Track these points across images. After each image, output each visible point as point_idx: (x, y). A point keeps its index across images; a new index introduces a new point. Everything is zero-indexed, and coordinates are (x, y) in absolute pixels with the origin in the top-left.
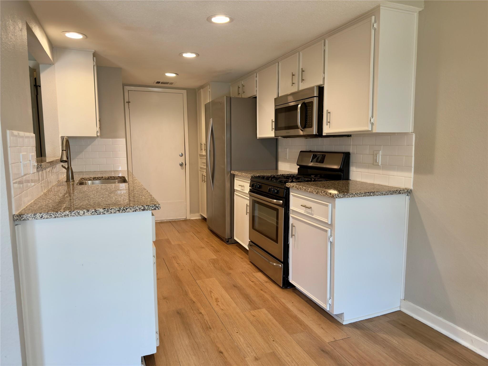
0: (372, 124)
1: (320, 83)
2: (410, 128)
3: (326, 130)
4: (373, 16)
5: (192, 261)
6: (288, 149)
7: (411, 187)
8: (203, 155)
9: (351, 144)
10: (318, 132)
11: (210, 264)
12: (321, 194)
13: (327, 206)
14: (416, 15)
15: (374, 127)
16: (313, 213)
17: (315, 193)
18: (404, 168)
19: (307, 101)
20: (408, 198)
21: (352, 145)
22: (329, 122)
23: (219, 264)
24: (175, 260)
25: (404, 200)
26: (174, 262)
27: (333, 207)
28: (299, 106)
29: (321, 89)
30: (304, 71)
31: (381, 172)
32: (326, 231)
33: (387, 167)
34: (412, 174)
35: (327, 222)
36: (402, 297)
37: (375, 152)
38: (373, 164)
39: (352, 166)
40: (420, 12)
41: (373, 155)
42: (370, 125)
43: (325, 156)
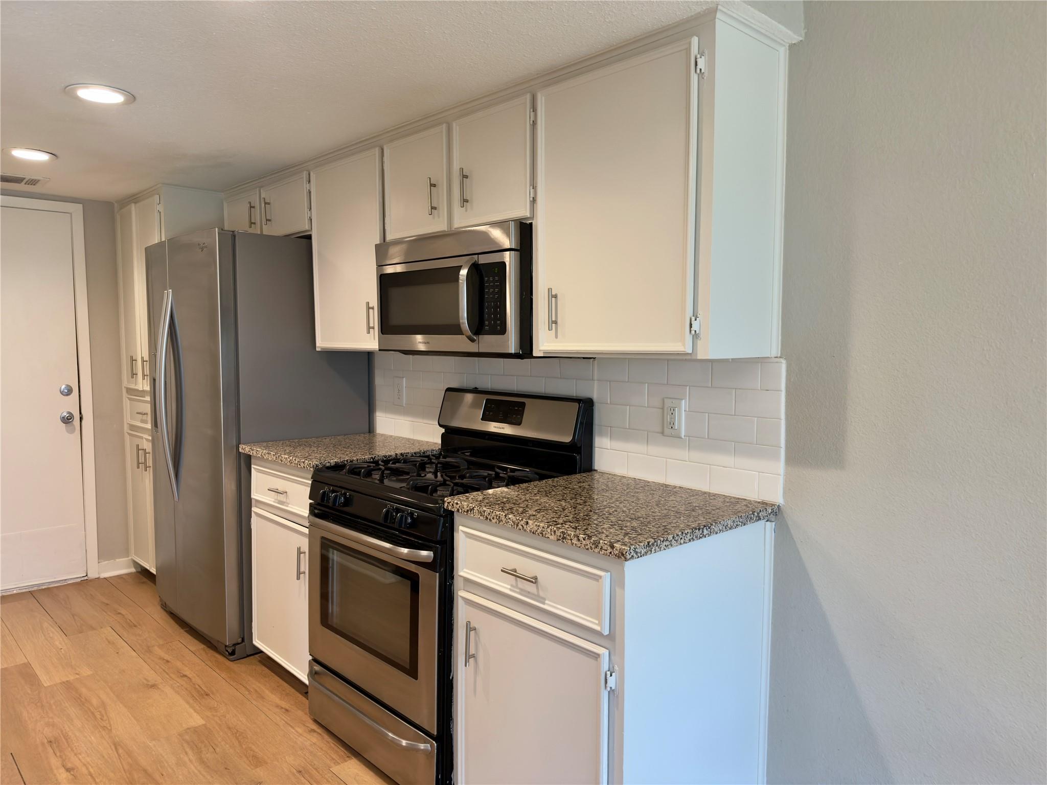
0: (696, 336)
1: (522, 212)
2: (772, 347)
3: (544, 343)
4: (695, 37)
5: (121, 751)
6: (404, 379)
7: (777, 497)
8: (137, 390)
9: (596, 378)
10: (521, 347)
11: (186, 753)
12: (575, 541)
13: (597, 578)
14: (783, 54)
15: (699, 343)
16: (541, 594)
17: (552, 537)
18: (761, 449)
19: (483, 260)
20: (770, 526)
21: (598, 380)
22: (556, 322)
23: (218, 750)
24: (58, 754)
26: (55, 762)
27: (618, 583)
28: (464, 272)
29: (525, 231)
30: (466, 177)
31: (684, 454)
32: (596, 656)
33: (704, 441)
34: (780, 466)
35: (598, 628)
37: (668, 403)
38: (663, 433)
39: (601, 435)
40: (792, 47)
41: (663, 408)
42: (689, 339)
43: (523, 405)
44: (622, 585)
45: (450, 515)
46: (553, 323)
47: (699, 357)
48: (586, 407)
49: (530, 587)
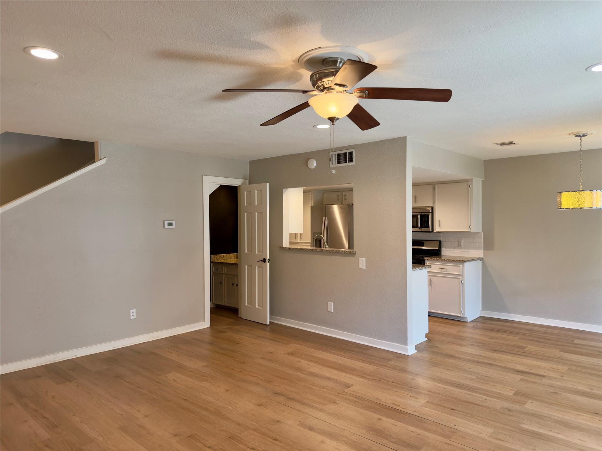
0: (471, 229)
1: (432, 205)
2: (481, 230)
3: (437, 229)
4: (469, 182)
7: (482, 256)
9: (442, 236)
10: (431, 230)
13: (459, 266)
16: (447, 271)
18: (479, 248)
19: (423, 214)
25: (480, 262)
28: (419, 216)
29: (432, 209)
30: (416, 197)
31: (463, 250)
32: (459, 278)
33: (467, 248)
34: (483, 251)
35: (459, 274)
36: (481, 310)
37: (459, 241)
38: (458, 246)
39: (443, 248)
40: (482, 180)
41: (458, 242)
42: (469, 229)
43: (424, 242)
44: (464, 267)
45: (424, 260)
46: (440, 226)
47: (471, 232)
48: (440, 242)
49: (445, 270)
